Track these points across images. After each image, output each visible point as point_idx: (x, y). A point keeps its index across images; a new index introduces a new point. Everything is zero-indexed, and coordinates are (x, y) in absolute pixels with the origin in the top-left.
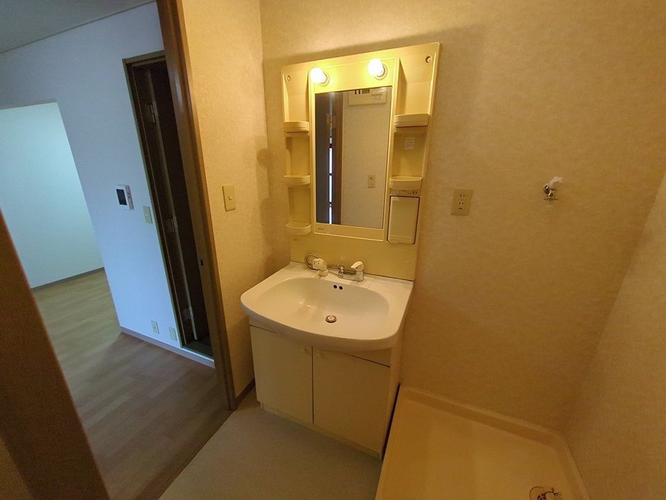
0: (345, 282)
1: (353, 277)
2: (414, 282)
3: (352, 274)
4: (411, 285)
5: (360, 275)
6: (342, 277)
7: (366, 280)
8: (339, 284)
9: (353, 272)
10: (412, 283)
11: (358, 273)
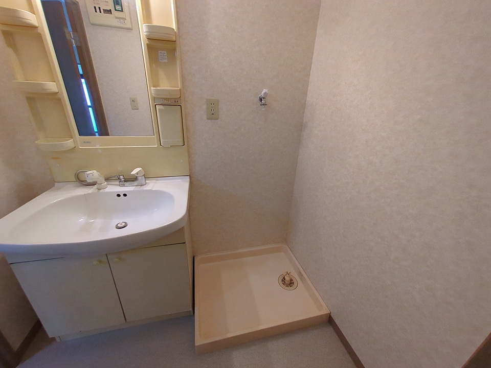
0: (128, 188)
1: (135, 183)
2: (190, 176)
3: (133, 181)
4: (188, 178)
5: (141, 179)
6: (123, 185)
7: (149, 183)
8: (122, 191)
9: (134, 179)
10: (188, 177)
11: (139, 178)
